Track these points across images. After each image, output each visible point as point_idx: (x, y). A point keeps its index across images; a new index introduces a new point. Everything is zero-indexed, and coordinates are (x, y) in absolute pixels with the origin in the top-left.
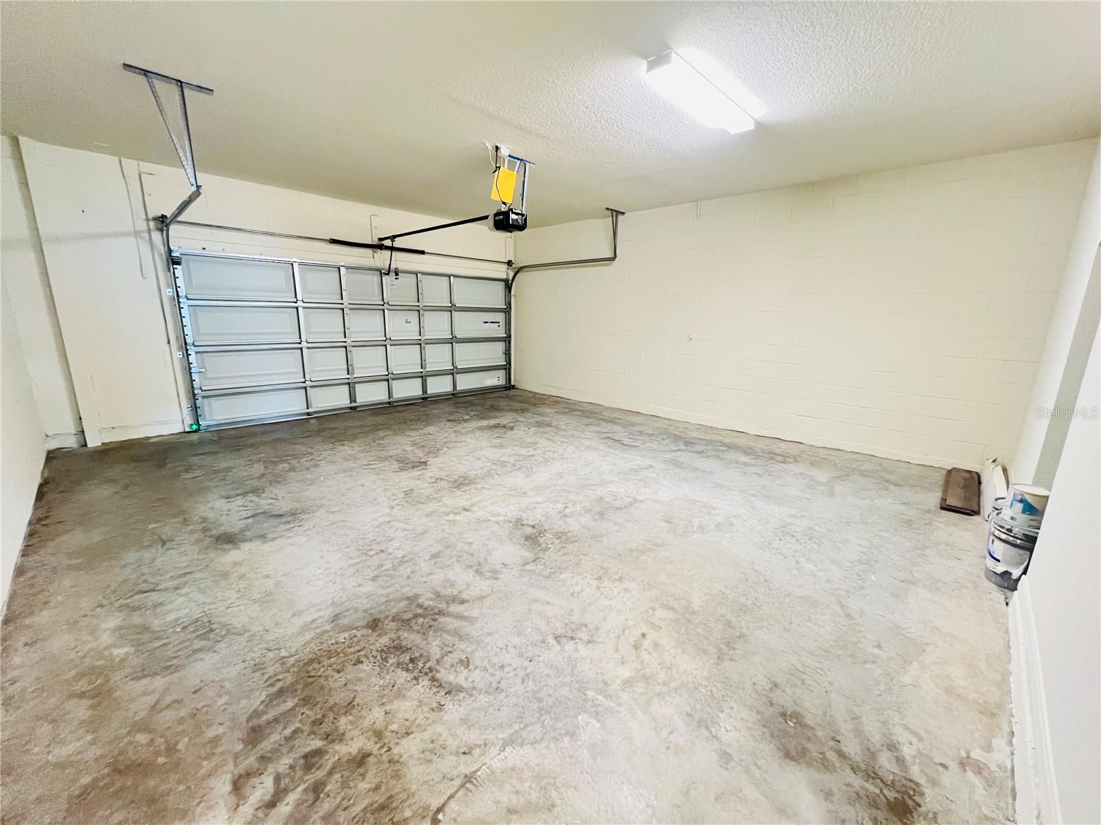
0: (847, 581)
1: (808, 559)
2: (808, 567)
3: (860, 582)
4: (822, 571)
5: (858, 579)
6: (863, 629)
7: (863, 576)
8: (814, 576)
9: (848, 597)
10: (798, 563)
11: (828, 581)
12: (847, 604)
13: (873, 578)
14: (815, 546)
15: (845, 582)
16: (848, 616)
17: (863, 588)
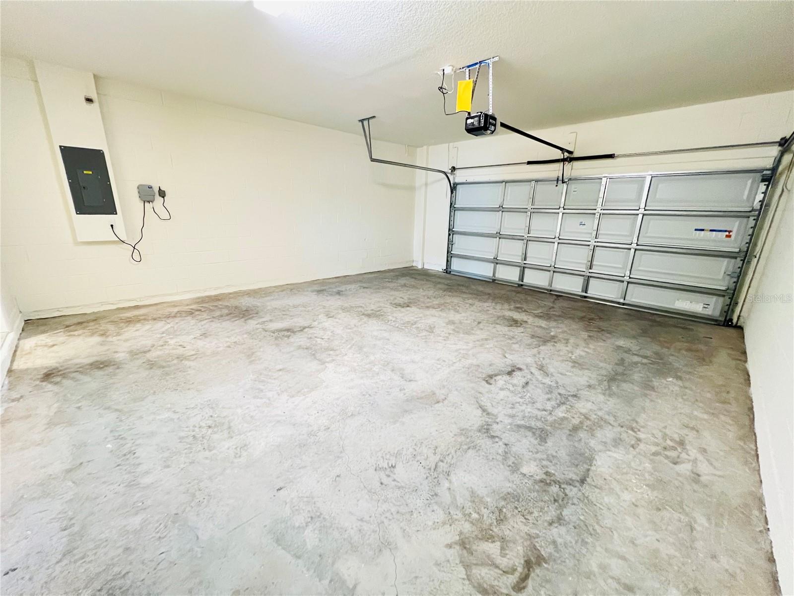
0: (128, 428)
1: (172, 420)
2: (166, 415)
3: (117, 434)
4: (153, 420)
5: (121, 435)
6: (95, 408)
7: (118, 440)
8: (154, 413)
9: (117, 418)
10: (175, 412)
11: (141, 417)
12: (114, 413)
13: (109, 446)
14: (182, 434)
15: (129, 425)
16: (109, 408)
17: (111, 431)
